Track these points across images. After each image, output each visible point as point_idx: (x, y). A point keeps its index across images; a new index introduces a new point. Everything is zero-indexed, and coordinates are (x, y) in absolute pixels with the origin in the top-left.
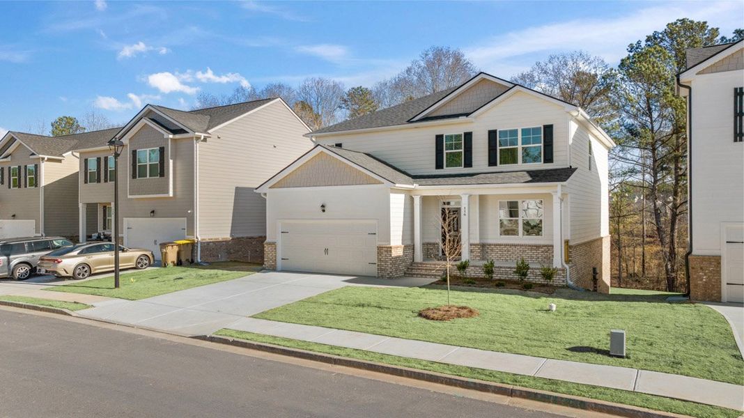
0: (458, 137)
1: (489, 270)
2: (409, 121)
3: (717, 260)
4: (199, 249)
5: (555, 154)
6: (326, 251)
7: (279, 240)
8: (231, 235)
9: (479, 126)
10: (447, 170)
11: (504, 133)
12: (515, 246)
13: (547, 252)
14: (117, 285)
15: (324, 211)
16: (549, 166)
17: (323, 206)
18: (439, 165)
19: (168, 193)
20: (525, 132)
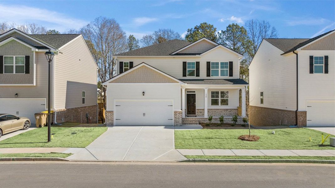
0: (193, 63)
1: (221, 120)
2: (170, 55)
3: (305, 113)
4: (56, 116)
5: (233, 73)
6: (144, 114)
7: (115, 109)
8: (66, 108)
9: (203, 60)
10: (188, 77)
11: (213, 63)
12: (218, 109)
13: (230, 112)
14: (49, 140)
15: (144, 95)
16: (231, 78)
17: (144, 93)
18: (184, 75)
19: (33, 83)
20: (222, 63)
